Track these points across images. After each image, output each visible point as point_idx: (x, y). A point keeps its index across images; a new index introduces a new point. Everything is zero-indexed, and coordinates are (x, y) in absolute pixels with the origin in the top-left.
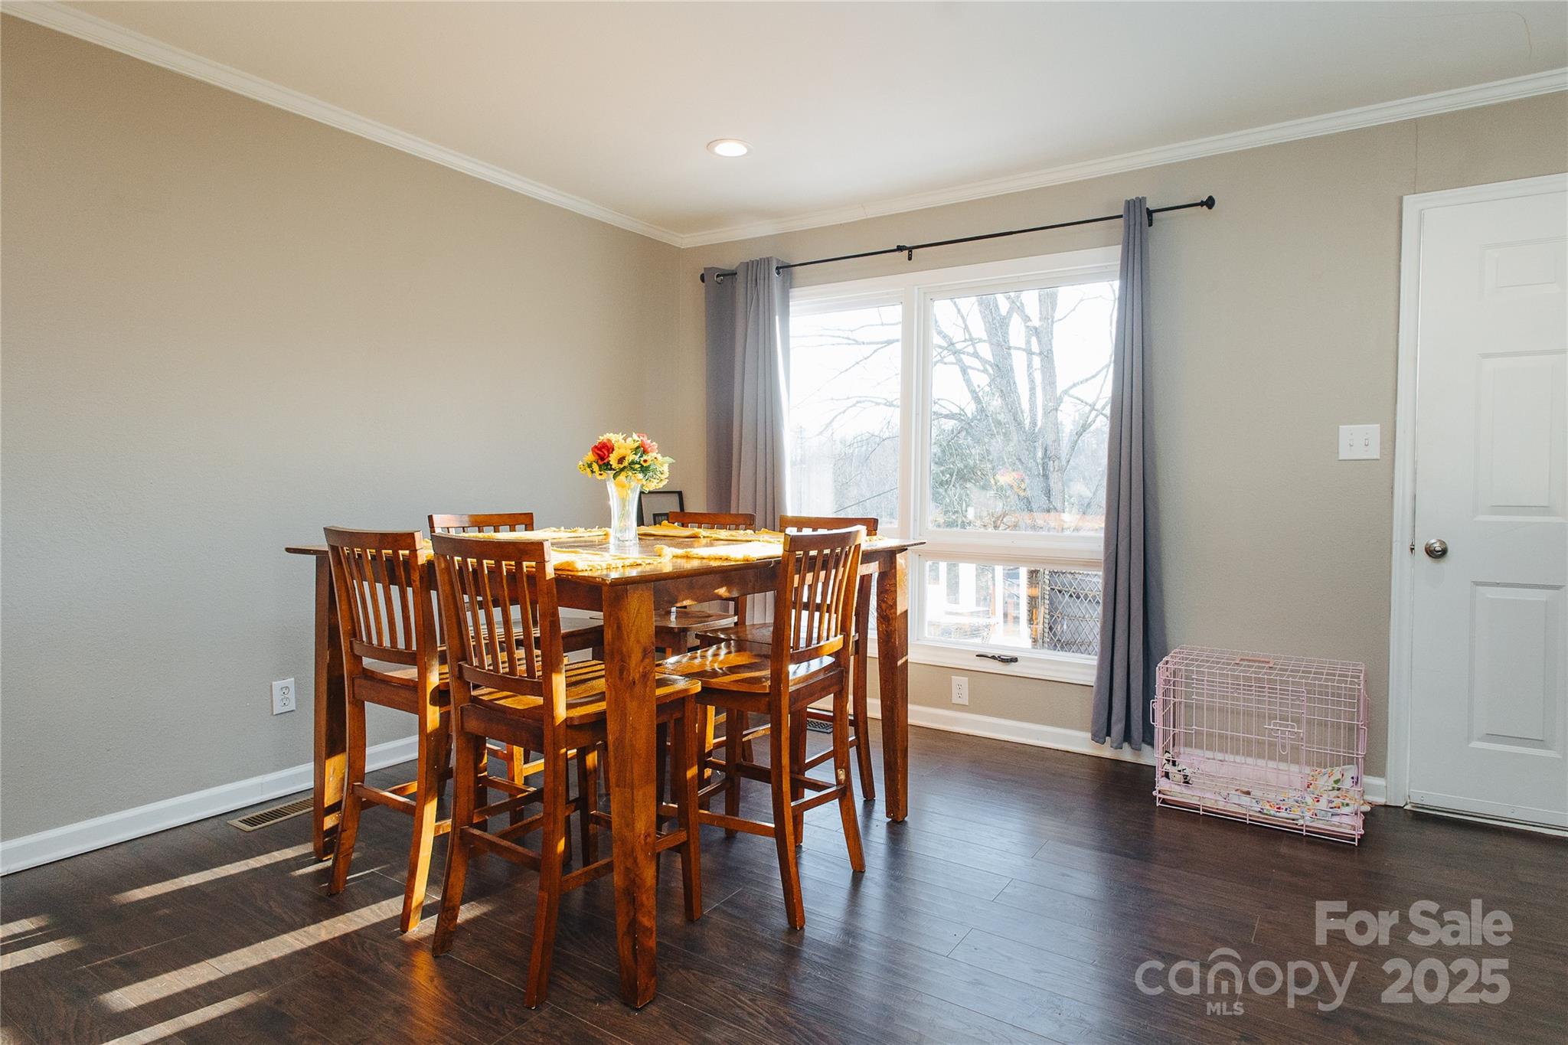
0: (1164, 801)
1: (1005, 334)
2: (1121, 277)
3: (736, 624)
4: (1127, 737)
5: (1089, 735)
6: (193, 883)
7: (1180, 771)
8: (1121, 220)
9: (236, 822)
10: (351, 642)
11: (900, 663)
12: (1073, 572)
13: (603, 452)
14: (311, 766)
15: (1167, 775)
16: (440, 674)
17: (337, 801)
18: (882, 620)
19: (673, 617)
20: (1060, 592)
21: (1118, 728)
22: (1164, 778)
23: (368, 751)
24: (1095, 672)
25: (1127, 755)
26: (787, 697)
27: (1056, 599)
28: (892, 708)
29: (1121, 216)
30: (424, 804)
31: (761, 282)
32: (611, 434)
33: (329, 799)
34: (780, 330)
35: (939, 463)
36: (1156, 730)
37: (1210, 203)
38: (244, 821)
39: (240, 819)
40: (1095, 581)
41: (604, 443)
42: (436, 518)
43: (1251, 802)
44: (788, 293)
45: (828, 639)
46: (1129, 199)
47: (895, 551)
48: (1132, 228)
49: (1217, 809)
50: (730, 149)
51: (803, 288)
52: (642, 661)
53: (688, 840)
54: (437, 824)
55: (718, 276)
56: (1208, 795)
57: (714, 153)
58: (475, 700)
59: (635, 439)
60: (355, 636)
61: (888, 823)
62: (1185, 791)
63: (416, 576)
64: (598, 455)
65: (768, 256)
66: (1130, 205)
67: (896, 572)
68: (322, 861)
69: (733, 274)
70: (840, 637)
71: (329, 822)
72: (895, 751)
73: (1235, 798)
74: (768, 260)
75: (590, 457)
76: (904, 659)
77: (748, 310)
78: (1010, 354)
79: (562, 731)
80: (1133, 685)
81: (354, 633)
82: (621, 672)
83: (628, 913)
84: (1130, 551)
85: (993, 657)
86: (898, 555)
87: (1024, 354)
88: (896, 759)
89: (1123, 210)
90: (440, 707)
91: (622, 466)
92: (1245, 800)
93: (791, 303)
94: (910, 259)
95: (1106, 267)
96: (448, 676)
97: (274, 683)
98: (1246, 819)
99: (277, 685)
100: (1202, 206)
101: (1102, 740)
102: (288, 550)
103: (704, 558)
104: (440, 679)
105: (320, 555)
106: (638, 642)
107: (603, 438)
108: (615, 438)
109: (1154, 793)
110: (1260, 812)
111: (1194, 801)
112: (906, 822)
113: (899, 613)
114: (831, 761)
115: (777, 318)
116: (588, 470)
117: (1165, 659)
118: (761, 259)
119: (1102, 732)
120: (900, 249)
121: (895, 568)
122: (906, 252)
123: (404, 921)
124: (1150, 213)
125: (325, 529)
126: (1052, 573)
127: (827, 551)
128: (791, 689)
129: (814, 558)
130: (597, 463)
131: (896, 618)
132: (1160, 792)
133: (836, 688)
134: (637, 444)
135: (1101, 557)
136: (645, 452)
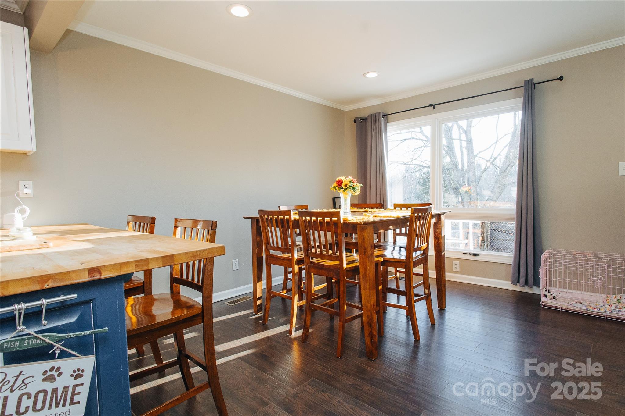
0: (544, 305)
1: (451, 134)
2: (523, 110)
3: (377, 242)
4: (526, 283)
5: (510, 283)
6: (222, 319)
7: (552, 294)
8: (523, 88)
9: (226, 303)
10: (267, 246)
11: (443, 254)
12: (500, 222)
13: (340, 183)
14: (252, 285)
15: (546, 296)
16: (298, 255)
17: (260, 296)
18: (436, 239)
19: (354, 239)
20: (494, 230)
21: (522, 280)
22: (544, 297)
23: (272, 279)
24: (512, 259)
25: (527, 290)
26: (412, 263)
27: (493, 233)
28: (440, 270)
29: (523, 86)
30: (295, 296)
31: (377, 122)
32: (341, 177)
33: (258, 296)
34: (384, 137)
35: (422, 186)
36: (541, 279)
37: (561, 78)
38: (228, 303)
39: (228, 302)
40: (512, 225)
41: (340, 180)
42: (281, 207)
43: (582, 306)
44: (387, 124)
45: (423, 244)
46: (526, 80)
47: (441, 214)
48: (527, 90)
49: (568, 309)
50: (371, 75)
51: (393, 122)
52: (371, 249)
53: (379, 310)
54: (298, 302)
55: (360, 120)
56: (564, 304)
57: (366, 77)
58: (312, 263)
59: (350, 178)
60: (268, 244)
61: (439, 310)
62: (553, 301)
63: (291, 224)
64: (338, 184)
65: (380, 112)
66: (527, 82)
67: (441, 222)
68: (257, 315)
69: (366, 119)
70: (426, 244)
71: (259, 302)
72: (441, 285)
73: (575, 305)
74: (380, 113)
75: (335, 184)
76: (444, 252)
77: (372, 131)
78: (453, 141)
79: (345, 271)
80: (528, 263)
81: (268, 243)
82: (365, 252)
83: (369, 329)
84: (527, 213)
85: (470, 254)
86: (442, 216)
87: (459, 141)
88: (442, 287)
89: (523, 84)
90: (298, 266)
91: (346, 188)
92: (580, 306)
93: (388, 128)
94: (434, 109)
95: (515, 106)
96: (303, 255)
97: (233, 261)
98: (580, 313)
99: (234, 261)
100: (558, 80)
101: (516, 284)
102: (244, 218)
103: (382, 217)
104: (298, 257)
105: (253, 219)
106: (370, 243)
107: (340, 178)
108: (343, 178)
109: (540, 302)
110: (586, 310)
111: (558, 306)
112: (445, 310)
113: (442, 236)
114: (423, 285)
115: (383, 134)
116: (334, 189)
117: (544, 253)
118: (377, 113)
119: (516, 281)
120: (431, 105)
121: (441, 220)
122: (432, 107)
123: (290, 332)
124: (535, 84)
125: (258, 210)
126: (491, 224)
127: (420, 214)
128: (413, 261)
129: (420, 216)
130: (338, 187)
131: (441, 238)
132: (543, 302)
133: (424, 262)
134: (350, 180)
135: (515, 216)
136: (353, 182)
